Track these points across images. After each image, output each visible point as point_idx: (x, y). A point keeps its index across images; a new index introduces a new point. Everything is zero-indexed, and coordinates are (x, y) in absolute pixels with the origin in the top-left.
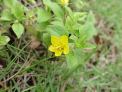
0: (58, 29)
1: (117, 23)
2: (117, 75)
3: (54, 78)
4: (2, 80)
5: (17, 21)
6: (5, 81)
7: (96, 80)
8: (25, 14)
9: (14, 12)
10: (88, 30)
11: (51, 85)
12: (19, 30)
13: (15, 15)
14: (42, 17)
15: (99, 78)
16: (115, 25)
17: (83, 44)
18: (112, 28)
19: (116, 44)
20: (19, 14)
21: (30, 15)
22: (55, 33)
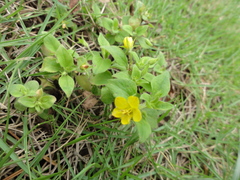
0: (123, 84)
1: (194, 63)
2: (196, 133)
3: (115, 143)
4: (47, 153)
5: (64, 73)
6: (50, 153)
7: (170, 141)
8: (75, 63)
9: (59, 60)
10: (163, 82)
11: (112, 153)
12: (67, 86)
13: (62, 65)
14: (99, 66)
15: (174, 139)
16: (190, 66)
17: (157, 103)
18: (188, 71)
19: (194, 92)
20: (67, 63)
21: (83, 63)
22: (120, 90)
